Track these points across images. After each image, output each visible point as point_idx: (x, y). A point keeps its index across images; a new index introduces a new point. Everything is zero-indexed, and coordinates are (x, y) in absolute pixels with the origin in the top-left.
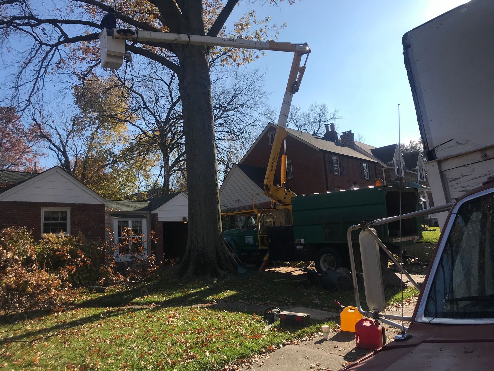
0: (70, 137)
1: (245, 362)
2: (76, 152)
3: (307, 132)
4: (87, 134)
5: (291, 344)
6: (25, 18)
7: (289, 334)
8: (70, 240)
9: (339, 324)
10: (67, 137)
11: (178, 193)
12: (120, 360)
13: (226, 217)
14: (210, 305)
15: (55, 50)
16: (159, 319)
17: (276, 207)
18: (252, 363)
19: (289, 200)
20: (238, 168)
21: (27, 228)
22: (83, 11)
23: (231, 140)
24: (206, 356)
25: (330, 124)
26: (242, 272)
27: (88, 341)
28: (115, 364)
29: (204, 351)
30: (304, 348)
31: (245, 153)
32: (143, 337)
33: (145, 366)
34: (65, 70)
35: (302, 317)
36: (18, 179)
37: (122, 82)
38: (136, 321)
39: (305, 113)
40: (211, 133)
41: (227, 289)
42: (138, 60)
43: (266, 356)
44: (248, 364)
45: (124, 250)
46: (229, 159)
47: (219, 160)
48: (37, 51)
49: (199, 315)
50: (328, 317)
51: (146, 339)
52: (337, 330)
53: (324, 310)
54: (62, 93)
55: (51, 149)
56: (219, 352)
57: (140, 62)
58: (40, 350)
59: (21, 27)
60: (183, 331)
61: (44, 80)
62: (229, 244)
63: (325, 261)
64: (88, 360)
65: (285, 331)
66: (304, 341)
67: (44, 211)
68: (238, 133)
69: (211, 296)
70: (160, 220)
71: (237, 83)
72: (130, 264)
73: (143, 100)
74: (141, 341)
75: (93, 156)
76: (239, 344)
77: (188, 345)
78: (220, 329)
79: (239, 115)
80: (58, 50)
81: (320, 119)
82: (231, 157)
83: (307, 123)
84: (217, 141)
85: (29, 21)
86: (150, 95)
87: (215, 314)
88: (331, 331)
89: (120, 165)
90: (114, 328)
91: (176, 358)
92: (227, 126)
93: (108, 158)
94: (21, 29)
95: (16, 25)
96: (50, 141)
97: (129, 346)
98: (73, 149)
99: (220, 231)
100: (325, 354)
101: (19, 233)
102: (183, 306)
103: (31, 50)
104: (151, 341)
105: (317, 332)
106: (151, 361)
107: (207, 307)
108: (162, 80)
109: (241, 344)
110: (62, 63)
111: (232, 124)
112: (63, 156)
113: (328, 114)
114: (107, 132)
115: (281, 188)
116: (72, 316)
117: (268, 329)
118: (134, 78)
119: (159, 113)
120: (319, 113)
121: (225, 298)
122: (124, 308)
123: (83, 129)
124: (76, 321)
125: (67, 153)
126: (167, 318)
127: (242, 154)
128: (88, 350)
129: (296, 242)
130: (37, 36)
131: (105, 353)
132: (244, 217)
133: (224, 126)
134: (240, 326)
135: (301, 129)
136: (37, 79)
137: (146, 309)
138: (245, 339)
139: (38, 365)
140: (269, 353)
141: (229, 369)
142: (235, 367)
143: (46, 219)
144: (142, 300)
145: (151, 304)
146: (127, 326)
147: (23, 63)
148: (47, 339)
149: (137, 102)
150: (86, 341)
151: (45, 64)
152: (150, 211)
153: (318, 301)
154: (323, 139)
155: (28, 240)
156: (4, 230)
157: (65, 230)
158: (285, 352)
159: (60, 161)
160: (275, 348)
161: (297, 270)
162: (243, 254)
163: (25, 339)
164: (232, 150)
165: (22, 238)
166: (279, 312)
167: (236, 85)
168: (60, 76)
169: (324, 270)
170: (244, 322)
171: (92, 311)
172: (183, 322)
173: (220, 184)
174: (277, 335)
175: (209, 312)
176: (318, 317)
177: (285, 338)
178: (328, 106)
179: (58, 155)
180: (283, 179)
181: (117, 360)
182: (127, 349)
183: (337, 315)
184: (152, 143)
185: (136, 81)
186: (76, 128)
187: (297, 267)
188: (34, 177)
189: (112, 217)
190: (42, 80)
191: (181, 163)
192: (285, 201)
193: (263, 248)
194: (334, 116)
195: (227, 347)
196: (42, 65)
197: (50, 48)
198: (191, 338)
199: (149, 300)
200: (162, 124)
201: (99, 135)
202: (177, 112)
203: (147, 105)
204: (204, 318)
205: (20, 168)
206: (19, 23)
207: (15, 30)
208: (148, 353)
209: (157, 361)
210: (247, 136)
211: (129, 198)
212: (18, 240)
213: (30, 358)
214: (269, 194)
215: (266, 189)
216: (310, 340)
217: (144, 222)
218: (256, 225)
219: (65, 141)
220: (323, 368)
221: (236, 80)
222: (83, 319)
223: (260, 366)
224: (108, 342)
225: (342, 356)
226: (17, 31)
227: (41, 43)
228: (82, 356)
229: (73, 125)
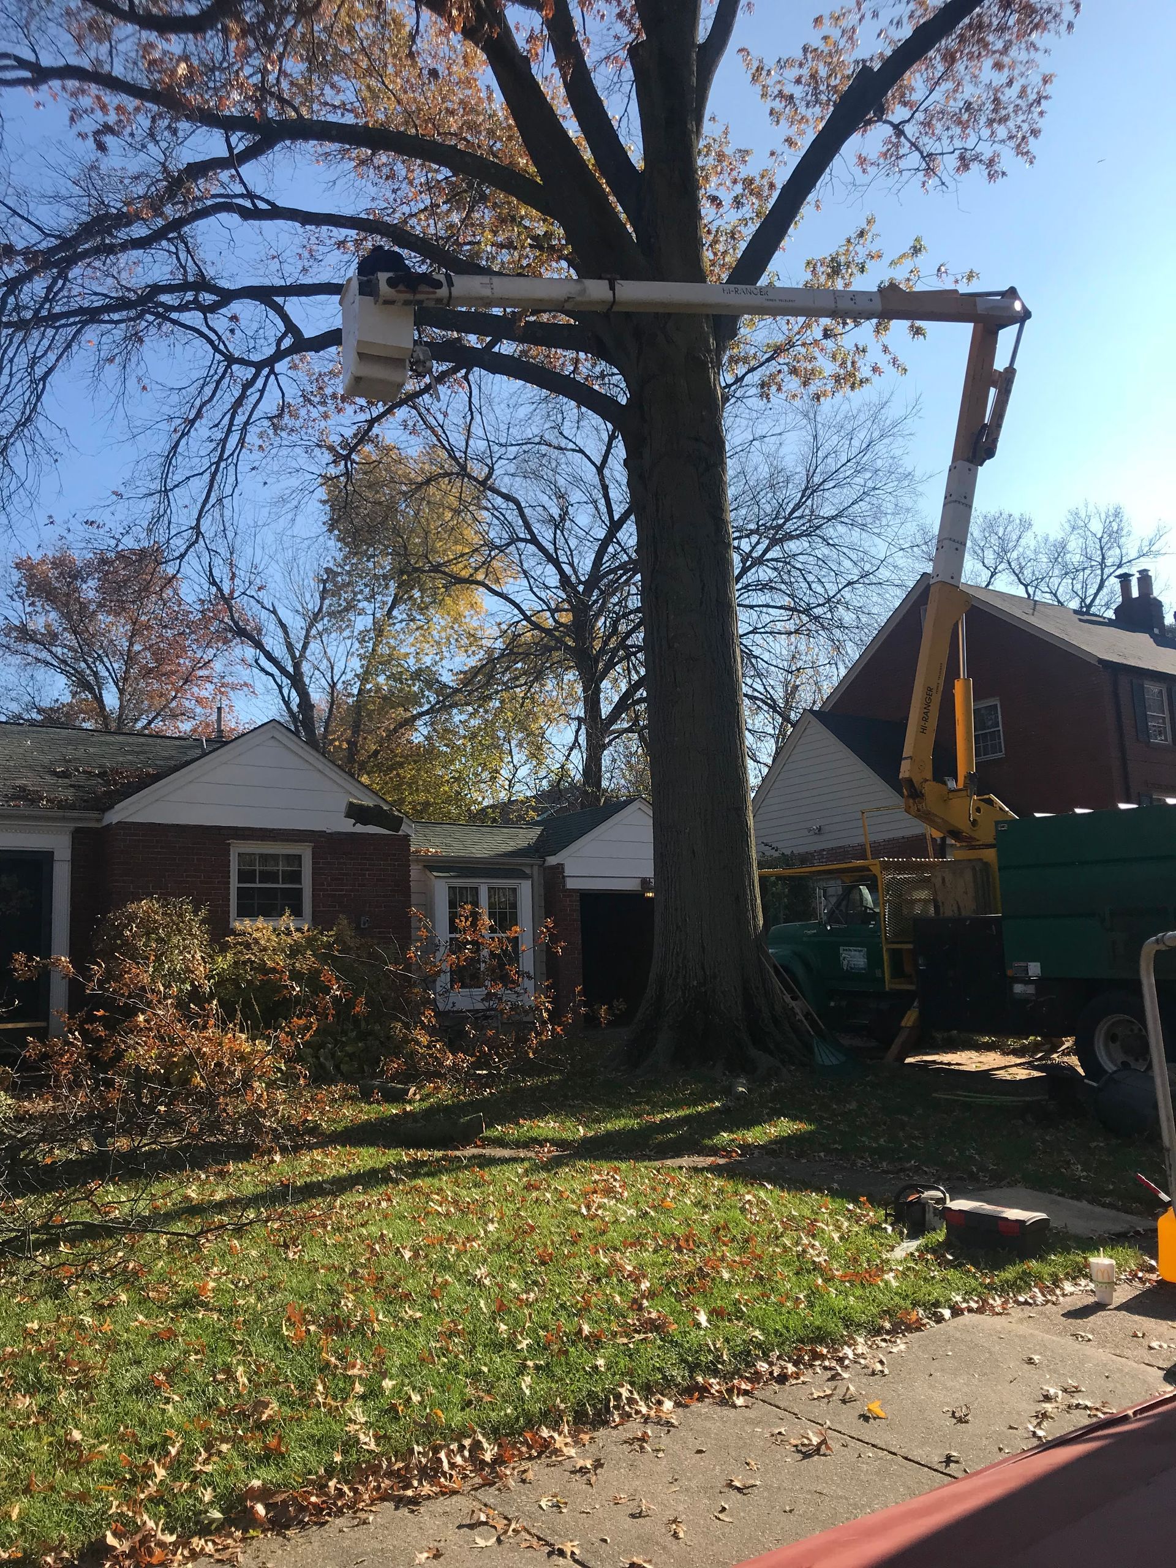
0: (313, 632)
1: (822, 1357)
2: (332, 677)
3: (1059, 601)
4: (363, 623)
5: (980, 1311)
6: (184, 287)
7: (976, 1277)
8: (310, 941)
9: (1154, 1256)
10: (304, 632)
11: (629, 801)
12: (437, 1313)
13: (775, 884)
14: (722, 1161)
15: (267, 377)
16: (560, 1196)
17: (948, 850)
18: (847, 1362)
19: (986, 833)
20: (816, 725)
21: (191, 902)
22: (346, 257)
23: (797, 632)
24: (698, 1325)
25: (1137, 575)
26: (827, 1063)
27: (350, 1246)
28: (422, 1323)
29: (694, 1309)
30: (1023, 1329)
31: (843, 672)
32: (508, 1247)
33: (509, 1339)
34: (294, 437)
35: (1020, 1223)
36: (171, 758)
37: (458, 463)
38: (491, 1198)
39: (1051, 539)
40: (724, 612)
41: (779, 1113)
42: (505, 395)
43: (895, 1342)
44: (834, 1364)
45: (465, 976)
46: (792, 692)
47: (756, 698)
48: (218, 382)
49: (684, 1192)
50: (1118, 1228)
51: (518, 1257)
52: (1148, 1276)
53: (1104, 1205)
54: (289, 505)
55: (263, 670)
56: (741, 1318)
57: (512, 402)
58: (217, 1262)
59: (174, 315)
60: (630, 1240)
61: (236, 465)
62: (786, 969)
63: (1112, 1038)
64: (348, 1303)
65: (961, 1265)
66: (1026, 1303)
67: (239, 854)
68: (818, 611)
69: (725, 1135)
70: (571, 884)
71: (818, 449)
72: (481, 1018)
73: (522, 515)
74: (502, 1259)
75: (378, 689)
76: (807, 1296)
77: (645, 1285)
78: (747, 1241)
79: (823, 551)
80: (276, 375)
81: (1103, 558)
82: (796, 687)
83: (1056, 572)
84: (751, 636)
85: (196, 296)
86: (544, 499)
87: (736, 1193)
88: (1123, 1277)
89: (457, 717)
90: (427, 1214)
91: (605, 1325)
92: (783, 587)
93: (423, 696)
94: (175, 322)
95: (161, 310)
96: (259, 645)
97: (466, 1272)
98: (322, 668)
99: (755, 926)
100: (1100, 1355)
101: (170, 915)
102: (637, 1159)
103: (201, 382)
104: (532, 1262)
105: (1074, 1279)
106: (528, 1324)
107: (710, 1169)
108: (581, 451)
109: (813, 1294)
110: (286, 417)
111: (801, 580)
112: (293, 690)
113: (1131, 538)
114: (418, 617)
115: (960, 790)
116: (311, 1166)
117: (904, 1254)
118: (495, 448)
119: (572, 555)
120: (1099, 536)
121: (771, 1142)
122: (458, 1153)
123: (350, 607)
124: (319, 1184)
125: (307, 680)
126: (585, 1194)
127: (835, 678)
128: (350, 1275)
129: (1010, 973)
130: (220, 338)
131: (395, 1286)
132: (839, 882)
133: (772, 588)
134: (814, 1236)
135: (1038, 593)
136: (218, 464)
137: (523, 1160)
138: (827, 1280)
139: (211, 1306)
140: (904, 1335)
141: (771, 1373)
142: (791, 1368)
143: (243, 876)
144: (512, 1132)
145: (542, 1146)
146: (463, 1212)
147: (179, 421)
148: (239, 1231)
149: (505, 523)
150: (346, 1246)
151: (240, 419)
152: (543, 858)
153: (1082, 1171)
154: (1110, 623)
155: (194, 936)
156: (132, 907)
157: (297, 912)
158: (958, 1335)
159: (287, 703)
160: (925, 1321)
161: (1016, 1065)
162: (832, 1004)
163: (178, 1226)
164: (800, 664)
165: (179, 931)
166: (942, 1201)
167: (815, 454)
168: (280, 454)
169: (1110, 1067)
170: (827, 1225)
171: (367, 1158)
172: (632, 1212)
173: (754, 775)
174: (933, 1278)
175: (716, 1183)
176: (1079, 1227)
177: (959, 1289)
178: (1127, 514)
179: (280, 687)
180: (965, 761)
181: (431, 1311)
182: (459, 1280)
183: (1148, 1224)
184: (551, 650)
185: (500, 458)
186: (330, 605)
187: (1015, 1052)
188: (211, 752)
189: (428, 873)
190: (231, 468)
191: (637, 707)
192: (974, 835)
193: (898, 987)
194: (1151, 544)
195: (766, 1303)
196: (231, 424)
197: (253, 370)
198: (654, 1264)
199: (534, 1134)
200: (581, 588)
201: (398, 627)
202: (624, 550)
203: (536, 531)
204: (700, 1202)
205: (179, 724)
206: (170, 303)
207: (160, 325)
208: (521, 1300)
209: (545, 1328)
210: (848, 618)
211: (481, 818)
212: (168, 935)
213: (190, 1284)
214: (918, 810)
215: (912, 792)
216: (1047, 1302)
217: (525, 891)
218: (877, 910)
219: (299, 646)
220: (1089, 1404)
221: (815, 437)
222: (340, 1178)
223: (873, 1374)
224: (407, 1254)
225: (1159, 1368)
226: (164, 328)
227: (231, 360)
228: (331, 1290)
229: (323, 599)
